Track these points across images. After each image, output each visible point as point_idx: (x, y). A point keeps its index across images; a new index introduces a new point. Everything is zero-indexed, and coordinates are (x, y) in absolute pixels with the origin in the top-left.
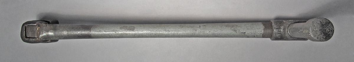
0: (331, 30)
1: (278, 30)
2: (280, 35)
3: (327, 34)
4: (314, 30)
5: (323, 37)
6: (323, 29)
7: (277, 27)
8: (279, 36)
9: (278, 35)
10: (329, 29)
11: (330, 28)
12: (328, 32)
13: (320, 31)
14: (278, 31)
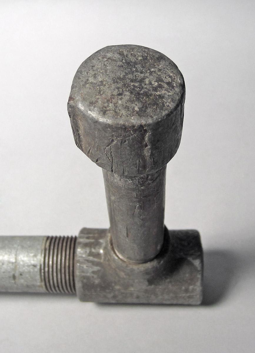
0: (168, 84)
1: (88, 250)
2: (96, 268)
3: (146, 94)
4: (91, 80)
5: (127, 108)
6: (130, 76)
7: (87, 241)
8: (93, 272)
9: (91, 270)
10: (159, 80)
11: (163, 76)
12: (155, 89)
13: (115, 81)
14: (91, 254)
